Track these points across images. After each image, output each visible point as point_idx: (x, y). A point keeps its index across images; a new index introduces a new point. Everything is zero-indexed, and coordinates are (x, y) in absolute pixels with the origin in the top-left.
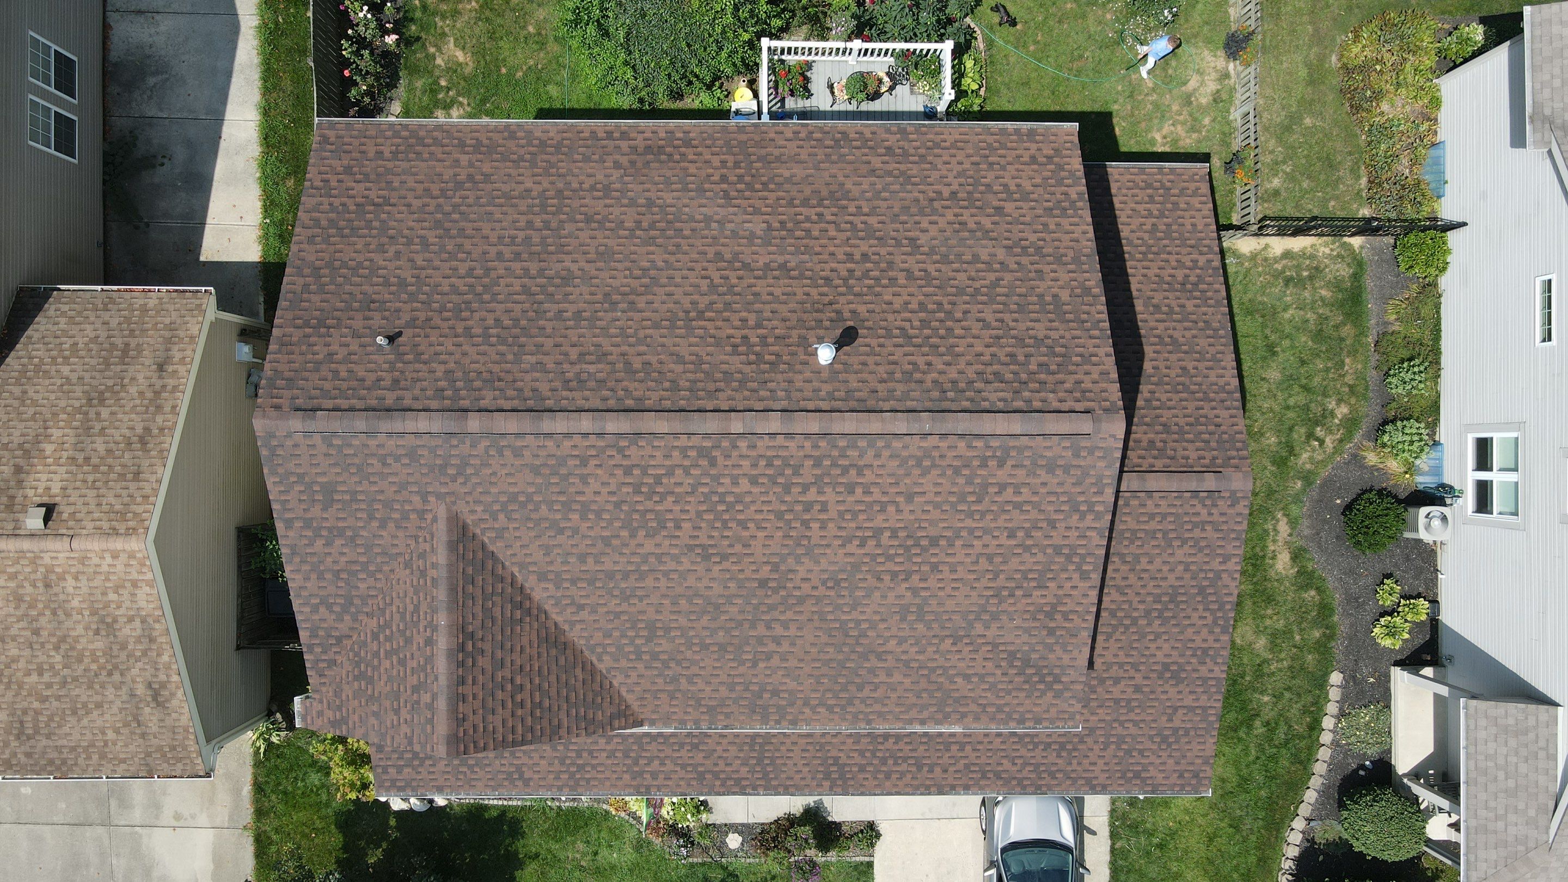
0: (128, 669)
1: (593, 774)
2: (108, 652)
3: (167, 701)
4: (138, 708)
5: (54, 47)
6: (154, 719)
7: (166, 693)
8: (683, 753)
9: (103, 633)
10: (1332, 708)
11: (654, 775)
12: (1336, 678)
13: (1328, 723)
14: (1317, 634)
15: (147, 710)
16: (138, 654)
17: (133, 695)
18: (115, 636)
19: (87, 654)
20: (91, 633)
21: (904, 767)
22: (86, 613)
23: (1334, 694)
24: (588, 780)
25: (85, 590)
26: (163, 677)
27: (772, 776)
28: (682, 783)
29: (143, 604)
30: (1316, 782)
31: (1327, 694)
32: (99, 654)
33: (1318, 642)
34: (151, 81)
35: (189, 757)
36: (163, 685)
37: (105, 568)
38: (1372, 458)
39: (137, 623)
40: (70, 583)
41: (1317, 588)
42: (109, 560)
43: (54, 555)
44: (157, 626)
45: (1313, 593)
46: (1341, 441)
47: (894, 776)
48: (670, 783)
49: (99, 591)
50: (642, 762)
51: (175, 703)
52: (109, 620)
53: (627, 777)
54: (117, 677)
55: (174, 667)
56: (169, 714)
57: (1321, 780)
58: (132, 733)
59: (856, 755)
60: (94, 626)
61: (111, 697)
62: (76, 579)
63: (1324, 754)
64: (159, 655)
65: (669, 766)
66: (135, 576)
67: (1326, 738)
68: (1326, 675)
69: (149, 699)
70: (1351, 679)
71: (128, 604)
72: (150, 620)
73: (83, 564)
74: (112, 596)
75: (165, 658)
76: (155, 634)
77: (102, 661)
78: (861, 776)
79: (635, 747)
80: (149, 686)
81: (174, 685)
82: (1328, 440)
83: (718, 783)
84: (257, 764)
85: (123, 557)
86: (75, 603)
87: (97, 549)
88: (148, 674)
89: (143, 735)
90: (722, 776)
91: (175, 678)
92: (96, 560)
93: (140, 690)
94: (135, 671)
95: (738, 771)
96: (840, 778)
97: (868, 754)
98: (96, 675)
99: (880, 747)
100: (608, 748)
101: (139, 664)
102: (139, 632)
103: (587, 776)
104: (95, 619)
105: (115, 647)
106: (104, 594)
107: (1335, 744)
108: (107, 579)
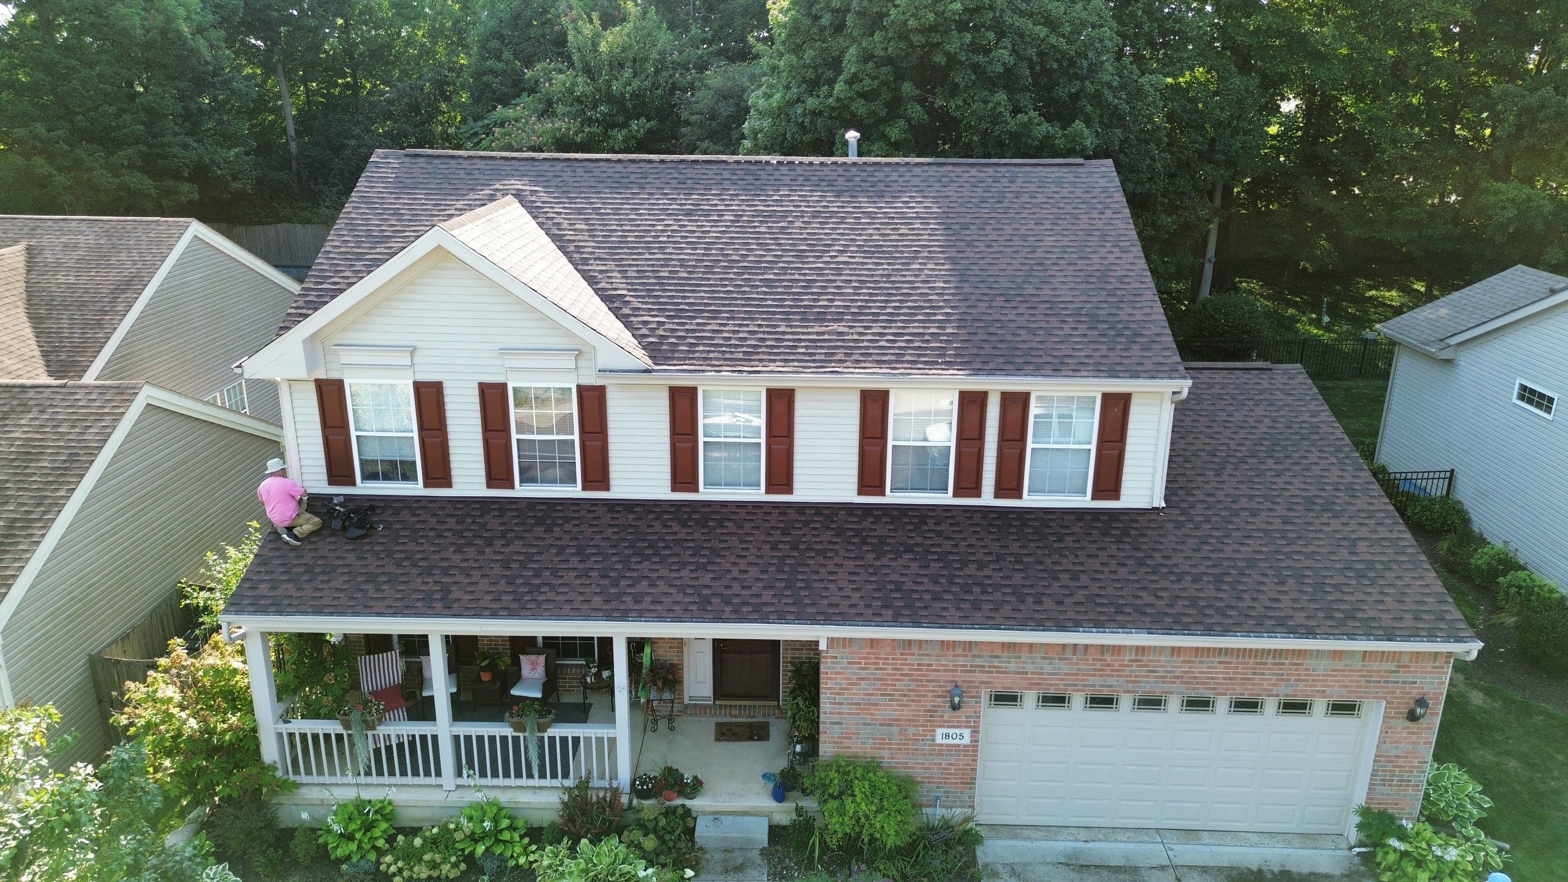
1: (552, 596)
8: (685, 573)
11: (638, 599)
21: (998, 596)
24: (541, 602)
27: (807, 601)
28: (676, 608)
47: (986, 607)
48: (659, 607)
50: (623, 583)
53: (598, 599)
59: (925, 580)
65: (662, 586)
78: (937, 605)
79: (619, 566)
83: (728, 609)
90: (736, 600)
95: (758, 596)
96: (906, 607)
97: (943, 580)
99: (957, 573)
100: (581, 566)
103: (542, 598)
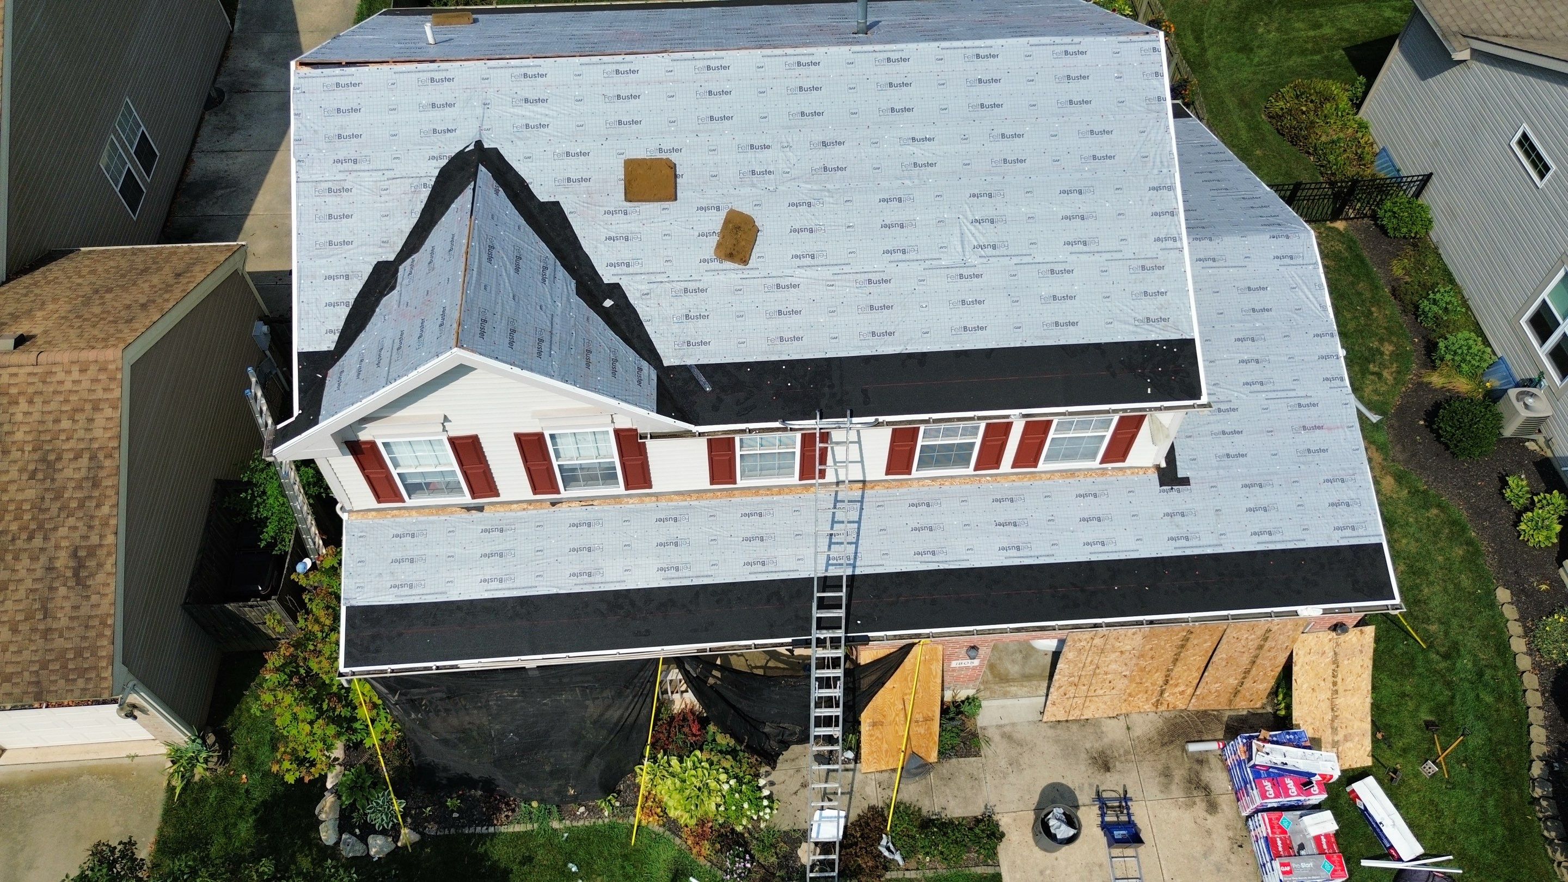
0: (55, 529)
2: (38, 507)
3: (92, 575)
4: (51, 589)
5: (143, 128)
6: (67, 605)
7: (92, 563)
9: (40, 476)
10: (1515, 628)
12: (1503, 595)
13: (1518, 645)
14: (1459, 551)
15: (62, 591)
16: (74, 504)
17: (50, 569)
18: (53, 480)
19: (12, 507)
20: (25, 476)
22: (28, 448)
23: (1510, 612)
25: (36, 416)
26: (95, 540)
29: (98, 433)
30: (1536, 716)
31: (1502, 615)
32: (26, 506)
33: (1463, 559)
34: (220, 192)
35: (95, 668)
36: (92, 551)
37: (68, 386)
38: (1436, 380)
39: (84, 461)
40: (23, 406)
41: (1439, 506)
42: (76, 375)
43: (14, 370)
44: (107, 463)
45: (1435, 511)
46: (1399, 372)
49: (50, 418)
51: (100, 577)
52: (52, 457)
54: (38, 542)
55: (113, 522)
56: (88, 597)
57: (1541, 714)
58: (34, 630)
60: (31, 467)
61: (23, 573)
62: (31, 402)
63: (1531, 681)
64: (98, 506)
66: (100, 394)
67: (1524, 662)
68: (1490, 593)
69: (69, 573)
70: (1522, 594)
71: (81, 433)
72: (101, 455)
73: (44, 382)
74: (66, 424)
75: (105, 510)
76: (102, 474)
77: (27, 517)
80: (74, 555)
81: (105, 551)
82: (1385, 374)
84: (168, 812)
85: (92, 371)
86: (19, 436)
87: (66, 360)
88: (77, 535)
89: (46, 634)
91: (110, 539)
92: (61, 376)
93: (63, 560)
94: (63, 531)
98: (13, 540)
101: (71, 521)
102: (83, 472)
104: (36, 456)
105: (49, 496)
106: (57, 421)
107: (1537, 667)
108: (67, 401)
